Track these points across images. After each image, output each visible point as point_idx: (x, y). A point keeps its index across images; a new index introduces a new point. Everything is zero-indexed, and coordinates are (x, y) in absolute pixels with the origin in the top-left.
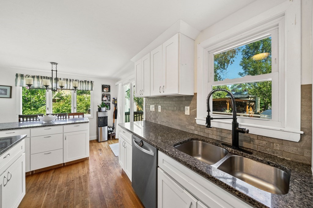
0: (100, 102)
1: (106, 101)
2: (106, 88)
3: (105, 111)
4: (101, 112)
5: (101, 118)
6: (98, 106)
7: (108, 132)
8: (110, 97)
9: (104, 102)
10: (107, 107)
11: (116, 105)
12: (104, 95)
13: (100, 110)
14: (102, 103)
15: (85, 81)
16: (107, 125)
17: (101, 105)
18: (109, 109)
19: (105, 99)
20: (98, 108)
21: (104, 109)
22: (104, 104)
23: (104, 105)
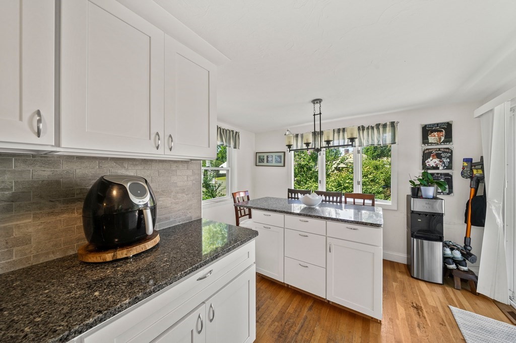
0: (417, 172)
1: (437, 168)
2: (436, 134)
3: (435, 198)
4: (421, 197)
5: (419, 213)
6: (411, 181)
7: (446, 259)
8: (451, 158)
9: (430, 171)
10: (440, 185)
11: (478, 182)
12: (431, 153)
13: (416, 193)
14: (424, 174)
15: (378, 126)
16: (440, 239)
17: (419, 180)
18: (447, 191)
19: (432, 162)
20: (410, 186)
21: (430, 191)
22: (430, 177)
23: (428, 179)
